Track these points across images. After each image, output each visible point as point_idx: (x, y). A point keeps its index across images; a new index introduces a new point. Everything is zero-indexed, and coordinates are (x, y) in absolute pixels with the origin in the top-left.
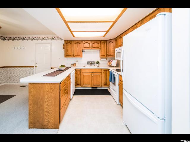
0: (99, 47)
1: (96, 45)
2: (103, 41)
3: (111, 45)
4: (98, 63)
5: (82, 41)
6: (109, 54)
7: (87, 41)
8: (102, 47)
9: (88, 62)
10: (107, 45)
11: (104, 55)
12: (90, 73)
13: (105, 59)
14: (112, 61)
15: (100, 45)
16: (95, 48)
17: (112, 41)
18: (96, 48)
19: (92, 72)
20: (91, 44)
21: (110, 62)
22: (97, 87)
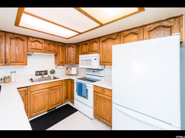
0: (57, 51)
1: (52, 47)
2: (61, 44)
3: (72, 51)
4: (53, 72)
5: (28, 37)
6: (69, 61)
7: (37, 39)
8: (60, 51)
9: (36, 72)
10: (65, 49)
11: (62, 61)
12: (46, 90)
13: (63, 67)
14: (71, 69)
15: (58, 48)
16: (50, 51)
17: (73, 46)
18: (52, 52)
19: (49, 88)
20: (45, 45)
21: (69, 70)
22: (55, 108)
